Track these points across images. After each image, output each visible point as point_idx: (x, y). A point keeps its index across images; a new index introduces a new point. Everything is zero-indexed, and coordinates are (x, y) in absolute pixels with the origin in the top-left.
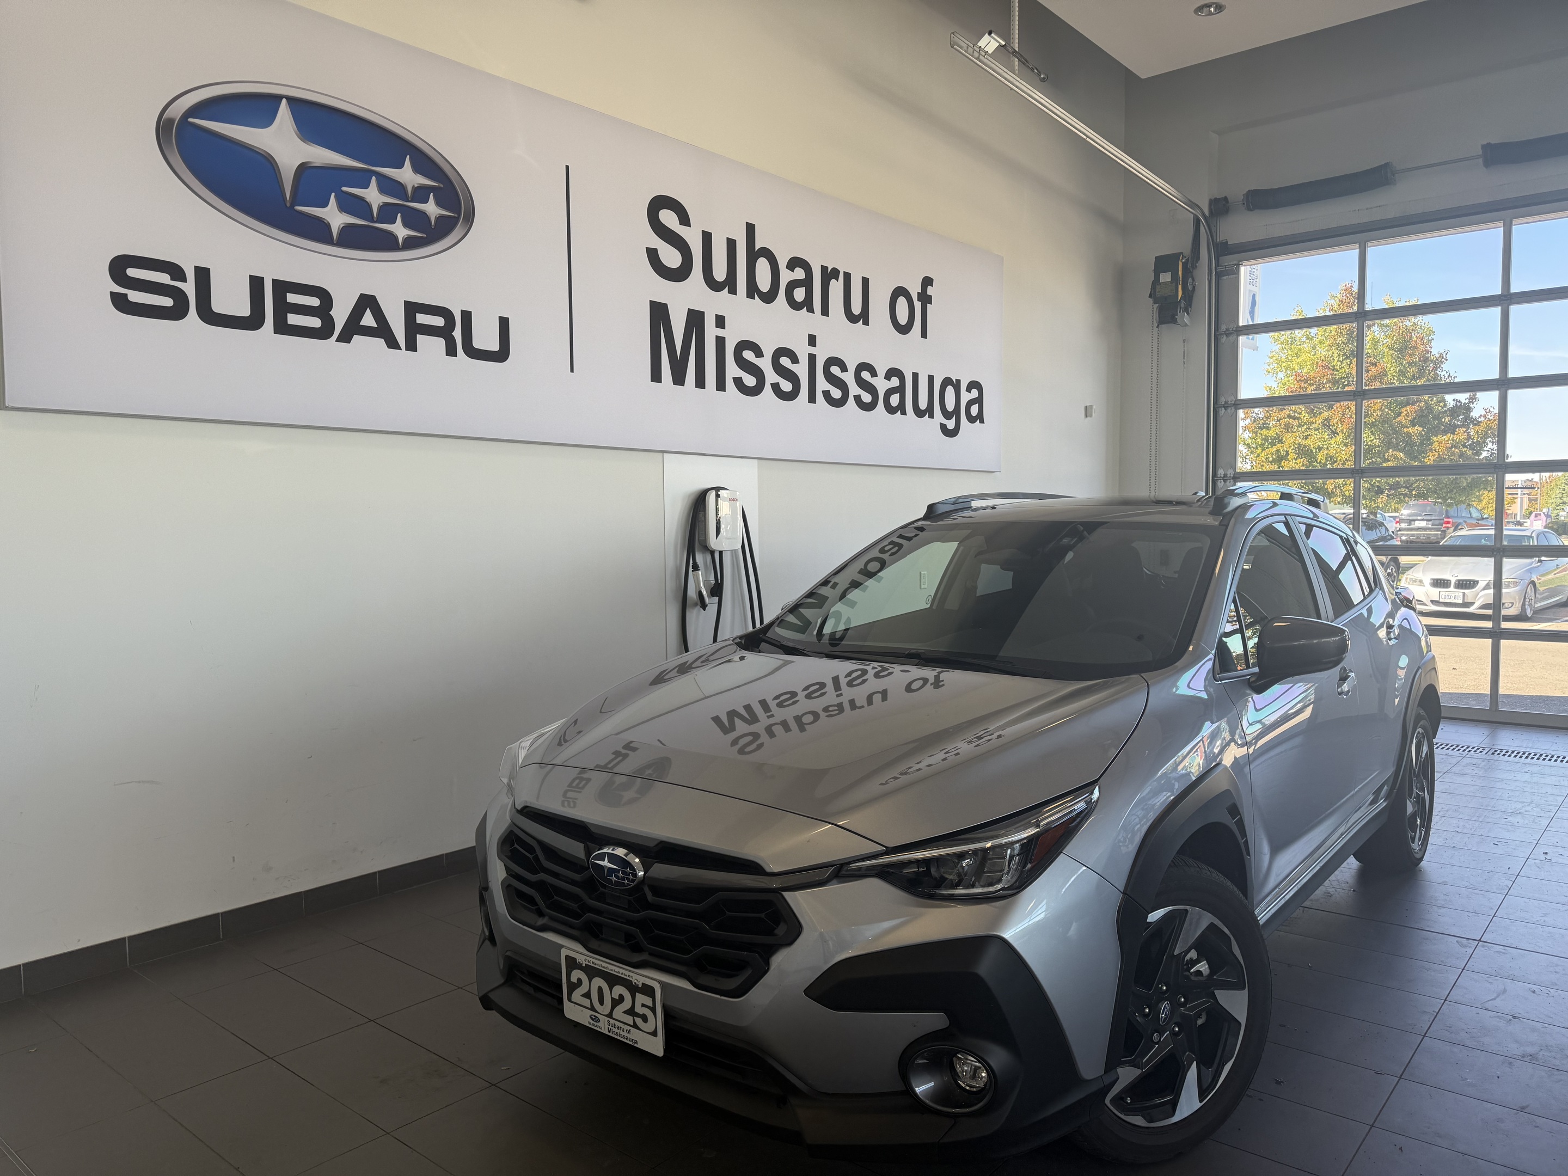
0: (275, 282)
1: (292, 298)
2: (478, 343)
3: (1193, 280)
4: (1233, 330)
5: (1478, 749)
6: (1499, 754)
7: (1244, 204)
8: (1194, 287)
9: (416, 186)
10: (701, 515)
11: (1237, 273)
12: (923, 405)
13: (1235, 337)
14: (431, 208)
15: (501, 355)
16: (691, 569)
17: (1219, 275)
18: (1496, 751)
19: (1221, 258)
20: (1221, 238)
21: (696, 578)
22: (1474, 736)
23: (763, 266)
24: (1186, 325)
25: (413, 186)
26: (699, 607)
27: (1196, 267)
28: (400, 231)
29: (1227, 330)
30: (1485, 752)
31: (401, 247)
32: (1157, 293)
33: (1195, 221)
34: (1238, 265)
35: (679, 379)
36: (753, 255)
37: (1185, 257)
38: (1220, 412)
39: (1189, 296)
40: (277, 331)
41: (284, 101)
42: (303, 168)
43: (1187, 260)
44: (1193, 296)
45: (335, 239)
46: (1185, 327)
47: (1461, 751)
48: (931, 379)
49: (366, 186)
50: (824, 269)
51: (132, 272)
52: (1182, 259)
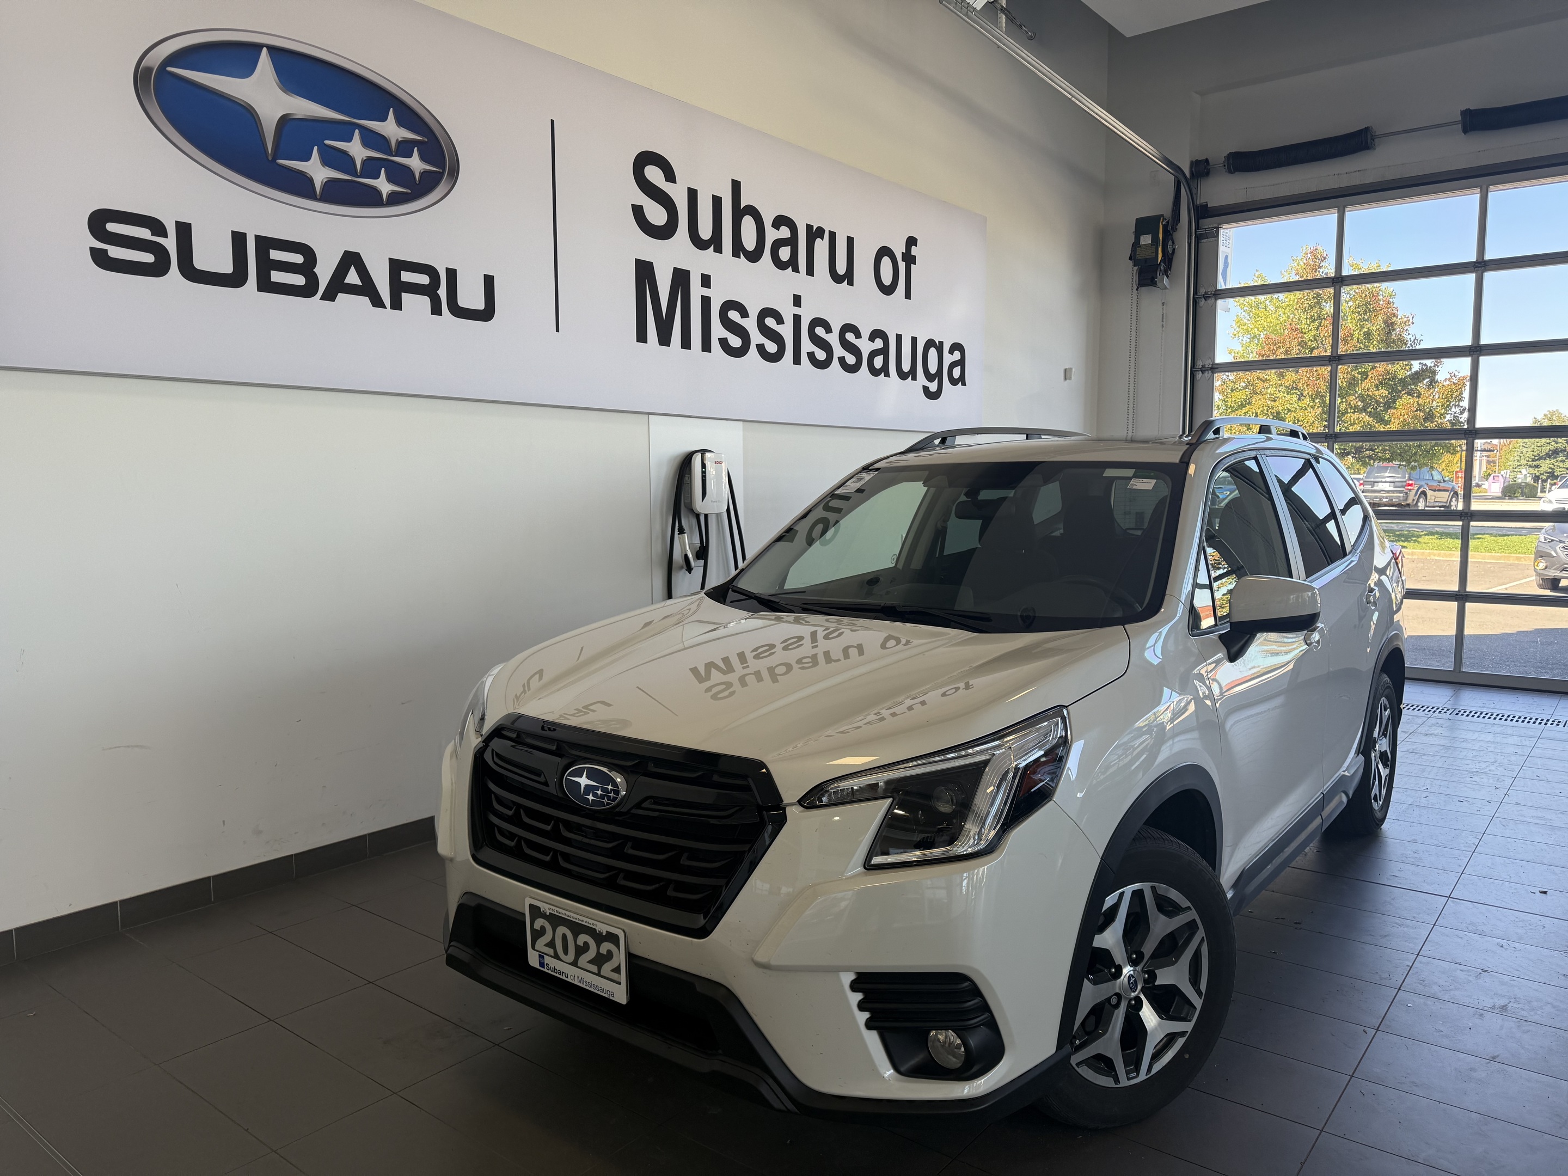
0: (258, 238)
1: (275, 255)
2: (463, 302)
3: (1173, 243)
4: (1211, 294)
5: (1443, 709)
6: (1462, 715)
7: (1225, 166)
8: (1174, 250)
9: (400, 139)
10: (686, 478)
11: (1217, 236)
12: (906, 367)
13: (1213, 300)
14: (416, 163)
15: (487, 314)
16: (676, 532)
17: (1199, 238)
18: (1460, 711)
19: (1200, 220)
20: (1200, 201)
21: (682, 543)
22: (1438, 696)
23: (748, 223)
24: (1166, 288)
25: (397, 140)
26: (684, 570)
27: (1176, 229)
28: (384, 186)
29: (1206, 293)
30: (1449, 712)
31: (385, 203)
32: (1137, 256)
33: (1176, 183)
34: (1218, 228)
35: (664, 340)
36: (739, 213)
37: (1166, 220)
38: (1197, 377)
39: (1169, 259)
40: (260, 289)
41: (265, 49)
42: (285, 121)
43: (1168, 222)
44: (1172, 259)
45: (318, 194)
46: (1164, 291)
47: (1426, 711)
48: (914, 340)
49: (349, 139)
50: (809, 227)
51: (112, 227)
52: (1163, 221)
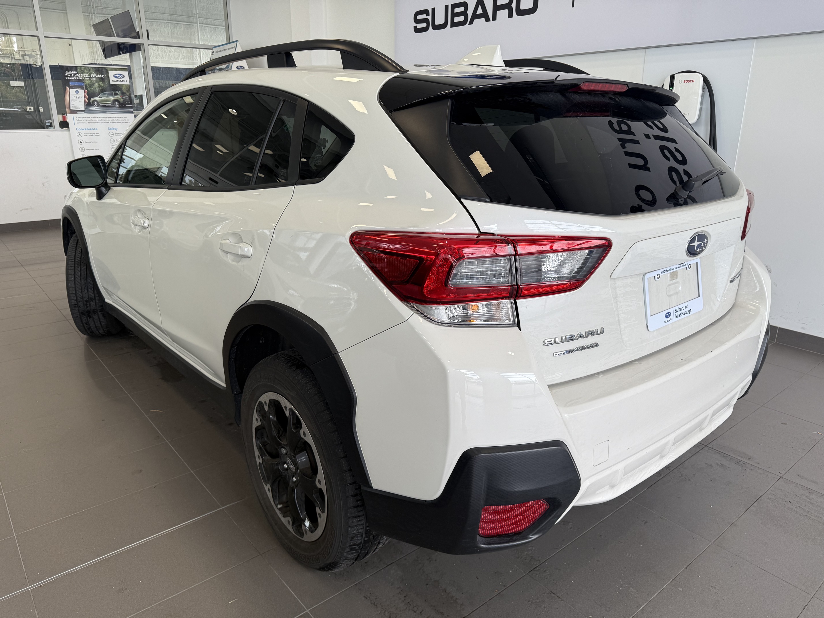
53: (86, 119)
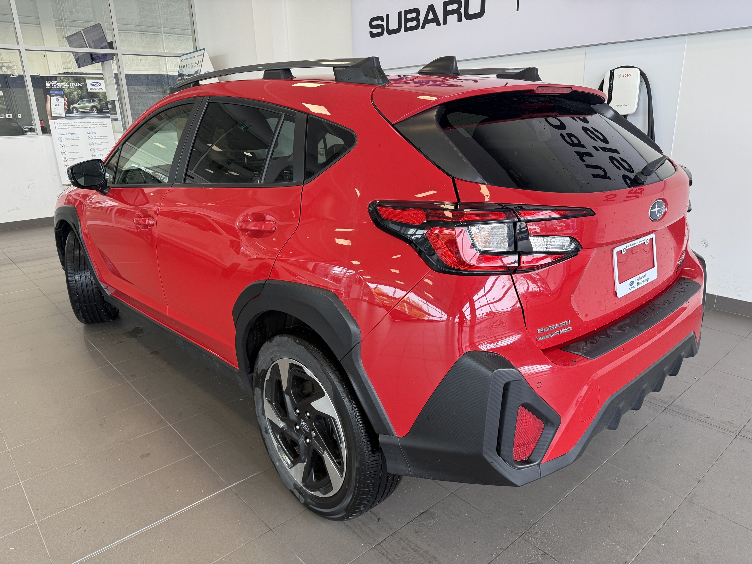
53: (67, 124)
